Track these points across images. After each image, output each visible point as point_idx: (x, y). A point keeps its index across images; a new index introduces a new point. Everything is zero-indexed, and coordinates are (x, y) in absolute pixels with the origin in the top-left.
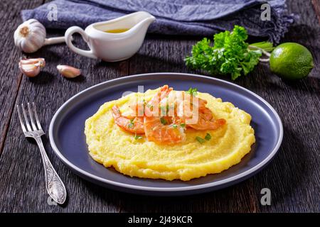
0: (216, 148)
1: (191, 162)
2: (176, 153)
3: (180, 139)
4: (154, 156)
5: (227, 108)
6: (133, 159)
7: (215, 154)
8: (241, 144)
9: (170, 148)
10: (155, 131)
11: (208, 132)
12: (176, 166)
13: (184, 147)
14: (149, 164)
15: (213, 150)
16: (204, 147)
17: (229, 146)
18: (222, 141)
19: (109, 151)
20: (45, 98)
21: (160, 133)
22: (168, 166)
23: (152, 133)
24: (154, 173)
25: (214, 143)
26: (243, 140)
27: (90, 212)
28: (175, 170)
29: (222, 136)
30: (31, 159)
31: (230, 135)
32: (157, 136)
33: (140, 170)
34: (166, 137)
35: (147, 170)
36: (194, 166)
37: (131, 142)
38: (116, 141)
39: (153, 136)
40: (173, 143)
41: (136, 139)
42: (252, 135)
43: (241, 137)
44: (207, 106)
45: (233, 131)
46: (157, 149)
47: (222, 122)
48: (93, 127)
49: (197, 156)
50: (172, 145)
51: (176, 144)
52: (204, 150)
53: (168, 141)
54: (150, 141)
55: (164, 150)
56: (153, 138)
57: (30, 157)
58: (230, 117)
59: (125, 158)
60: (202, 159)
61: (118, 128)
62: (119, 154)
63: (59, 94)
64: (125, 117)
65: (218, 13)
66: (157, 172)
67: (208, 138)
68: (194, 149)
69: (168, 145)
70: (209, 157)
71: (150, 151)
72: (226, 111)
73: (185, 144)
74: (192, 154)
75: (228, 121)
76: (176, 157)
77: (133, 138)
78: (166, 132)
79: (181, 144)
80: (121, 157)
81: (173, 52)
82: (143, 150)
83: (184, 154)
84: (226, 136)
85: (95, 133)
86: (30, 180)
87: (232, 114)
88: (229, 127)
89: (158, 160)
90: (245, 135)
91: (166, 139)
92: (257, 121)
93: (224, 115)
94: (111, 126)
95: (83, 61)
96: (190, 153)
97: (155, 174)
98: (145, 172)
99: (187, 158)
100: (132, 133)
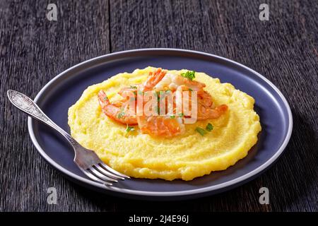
0: (219, 141)
1: (192, 158)
2: (174, 147)
3: (179, 131)
4: (150, 152)
5: (227, 91)
6: (127, 157)
7: (219, 147)
8: (247, 134)
9: (168, 141)
10: (150, 122)
11: (209, 122)
12: (177, 163)
13: (184, 140)
14: (145, 162)
15: (216, 143)
16: (206, 139)
17: (234, 137)
18: (226, 131)
19: (99, 146)
20: (18, 80)
21: (156, 124)
22: (168, 165)
23: (146, 125)
24: (151, 172)
25: (217, 135)
26: (249, 129)
28: (175, 169)
29: (224, 125)
30: (9, 157)
31: (234, 124)
32: (152, 128)
33: (136, 170)
34: (163, 128)
35: (144, 169)
36: (196, 163)
37: (122, 134)
38: (106, 135)
39: (148, 128)
40: (170, 135)
41: (128, 131)
42: (258, 123)
43: (246, 126)
44: (205, 89)
45: (237, 119)
46: (152, 144)
47: (224, 109)
48: (77, 117)
49: (199, 151)
50: (170, 138)
51: (173, 137)
52: (206, 143)
53: (165, 134)
54: (144, 133)
55: (161, 144)
56: (148, 130)
57: (7, 153)
58: (231, 102)
59: (117, 155)
60: (205, 155)
61: (106, 118)
62: (111, 150)
63: (34, 74)
64: (114, 105)
66: (155, 172)
67: (209, 128)
68: (194, 143)
69: (166, 138)
70: (213, 152)
71: (146, 146)
72: (226, 94)
73: (185, 137)
74: (193, 149)
75: (230, 107)
76: (175, 152)
77: (125, 130)
78: (163, 123)
79: (180, 137)
80: (114, 154)
82: (138, 145)
83: (184, 149)
84: (229, 125)
85: (80, 124)
86: (10, 183)
87: (233, 98)
88: (231, 115)
89: (155, 157)
90: (250, 123)
91: (162, 131)
92: (261, 104)
93: (224, 100)
94: (99, 116)
95: (58, 34)
96: (190, 147)
97: (153, 173)
98: (141, 171)
99: (188, 153)
100: (124, 124)
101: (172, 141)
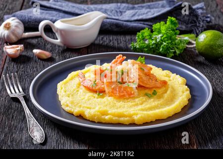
0: (162, 101)
1: (143, 110)
2: (130, 104)
3: (133, 94)
4: (113, 107)
5: (166, 74)
6: (97, 108)
7: (161, 105)
8: (180, 98)
9: (126, 101)
10: (113, 88)
11: (155, 89)
12: (132, 113)
13: (137, 100)
14: (109, 112)
15: (159, 102)
16: (152, 100)
17: (172, 100)
18: (166, 96)
19: (78, 104)
20: (24, 72)
21: (118, 90)
22: (125, 113)
23: (111, 90)
24: (114, 118)
25: (160, 97)
26: (182, 95)
27: (64, 148)
28: (130, 116)
29: (166, 92)
30: (16, 113)
31: (172, 92)
32: (115, 92)
33: (103, 117)
34: (123, 92)
35: (109, 116)
36: (145, 112)
37: (94, 97)
38: (82, 97)
39: (112, 92)
40: (127, 97)
41: (98, 95)
42: (189, 92)
43: (181, 93)
44: (152, 72)
45: (173, 90)
46: (115, 102)
47: (165, 83)
48: (63, 88)
49: (148, 106)
50: (127, 99)
51: (130, 98)
52: (152, 102)
53: (124, 96)
54: (110, 96)
55: (121, 102)
56: (112, 94)
57: (15, 111)
58: (170, 80)
59: (90, 109)
60: (151, 109)
61: (84, 88)
62: (85, 105)
63: (35, 69)
65: (153, 14)
66: (117, 118)
67: (155, 93)
68: (145, 101)
69: (124, 99)
70: (157, 107)
71: (110, 102)
72: (166, 76)
73: (137, 98)
74: (143, 105)
75: (169, 83)
76: (131, 107)
77: (96, 95)
78: (122, 89)
79: (134, 98)
80: (88, 108)
81: (121, 43)
82: (105, 102)
83: (137, 105)
84: (168, 92)
85: (65, 92)
86: (16, 127)
87: (171, 78)
88: (170, 86)
89: (117, 109)
90: (183, 92)
91: (122, 94)
92: (190, 83)
93: (166, 79)
94: (78, 87)
95: (52, 48)
96: (141, 104)
97: (115, 119)
98: (107, 118)
99: (140, 107)
100: (95, 92)
101: (129, 100)
